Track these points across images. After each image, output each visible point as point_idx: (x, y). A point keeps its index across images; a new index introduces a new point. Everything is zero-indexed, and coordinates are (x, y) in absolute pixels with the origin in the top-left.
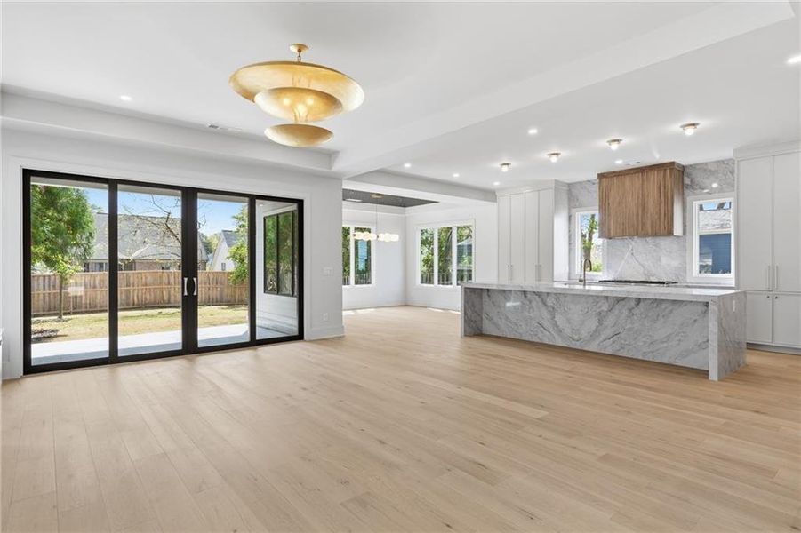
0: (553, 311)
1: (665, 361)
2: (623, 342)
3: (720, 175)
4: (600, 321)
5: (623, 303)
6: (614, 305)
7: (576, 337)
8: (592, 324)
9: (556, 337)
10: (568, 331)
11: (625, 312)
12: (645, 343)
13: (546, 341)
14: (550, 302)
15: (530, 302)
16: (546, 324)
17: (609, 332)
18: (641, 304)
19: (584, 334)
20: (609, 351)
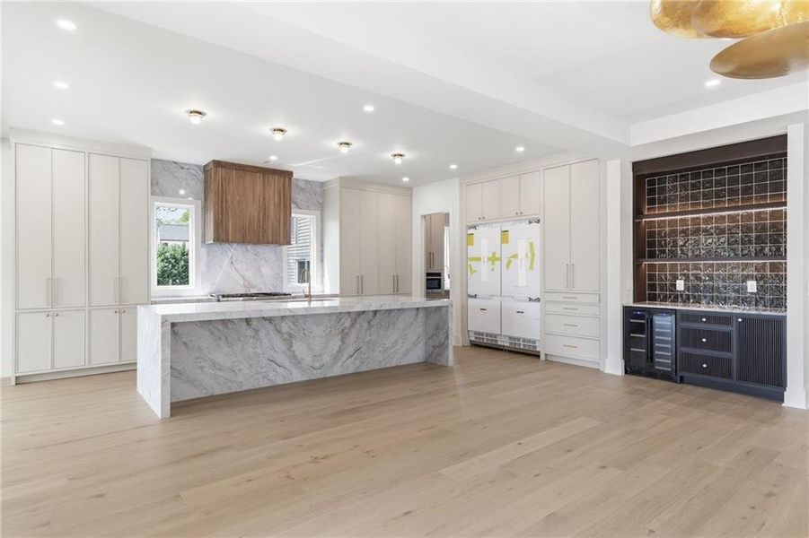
0: (289, 340)
1: (394, 364)
2: (363, 356)
3: (307, 194)
4: (343, 340)
5: (363, 316)
6: (355, 320)
7: (317, 365)
8: (335, 344)
9: (294, 370)
10: (308, 360)
11: (366, 325)
12: (380, 351)
13: (280, 381)
14: (285, 328)
15: (257, 331)
16: (280, 358)
17: (351, 350)
18: (378, 315)
19: (327, 358)
20: (351, 370)
